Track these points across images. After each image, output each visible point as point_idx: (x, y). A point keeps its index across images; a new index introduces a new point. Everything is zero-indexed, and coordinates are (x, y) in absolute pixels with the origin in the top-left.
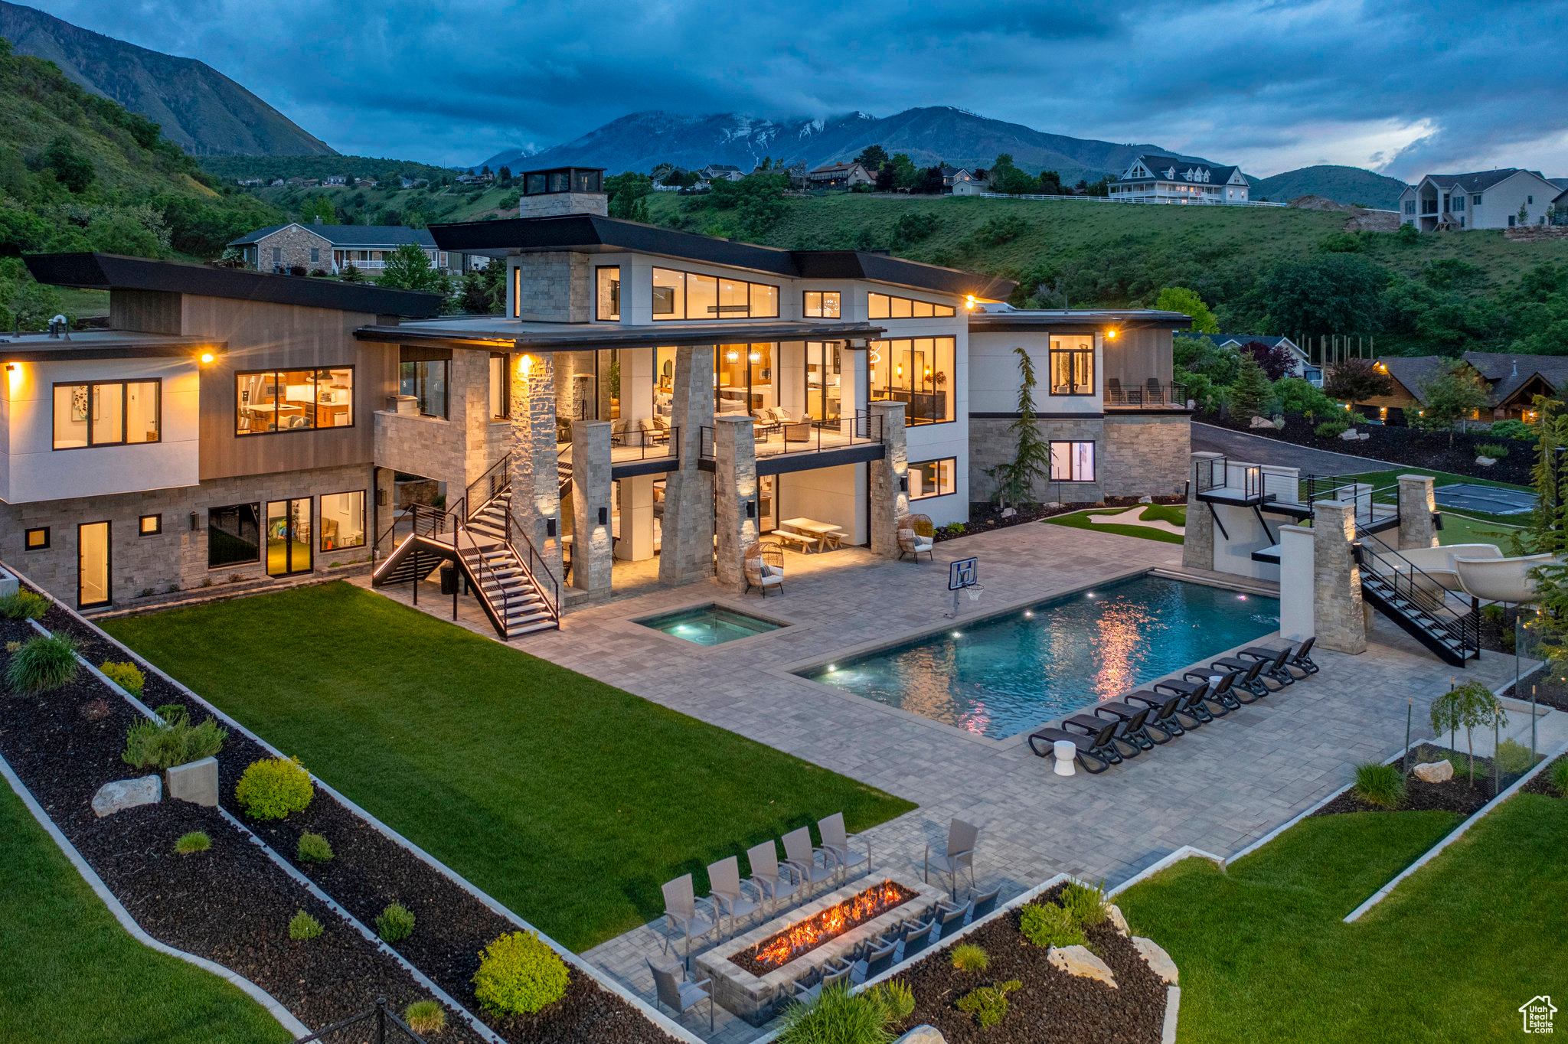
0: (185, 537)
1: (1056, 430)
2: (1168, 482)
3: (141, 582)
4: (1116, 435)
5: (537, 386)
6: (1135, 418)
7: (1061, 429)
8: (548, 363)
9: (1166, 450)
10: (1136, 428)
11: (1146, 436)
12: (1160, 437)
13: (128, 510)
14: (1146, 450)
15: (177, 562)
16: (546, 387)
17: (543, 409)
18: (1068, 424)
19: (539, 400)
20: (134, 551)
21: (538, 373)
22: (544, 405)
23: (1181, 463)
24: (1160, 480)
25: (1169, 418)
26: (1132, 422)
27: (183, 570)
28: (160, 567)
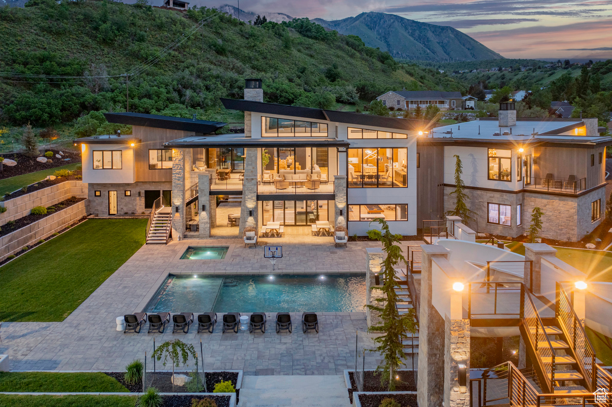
0: (138, 198)
1: (491, 197)
2: (563, 233)
3: (125, 210)
4: (533, 204)
5: (176, 160)
6: (544, 196)
7: (493, 197)
8: (181, 152)
9: (562, 215)
10: (545, 201)
11: (550, 207)
12: (559, 208)
13: (121, 188)
14: (551, 214)
15: (136, 205)
16: (179, 160)
17: (178, 168)
18: (497, 195)
19: (176, 165)
20: (123, 200)
21: (177, 155)
22: (178, 167)
23: (571, 224)
24: (559, 231)
25: (564, 198)
26: (542, 198)
27: (137, 208)
28: (131, 206)
